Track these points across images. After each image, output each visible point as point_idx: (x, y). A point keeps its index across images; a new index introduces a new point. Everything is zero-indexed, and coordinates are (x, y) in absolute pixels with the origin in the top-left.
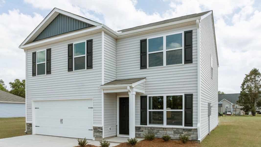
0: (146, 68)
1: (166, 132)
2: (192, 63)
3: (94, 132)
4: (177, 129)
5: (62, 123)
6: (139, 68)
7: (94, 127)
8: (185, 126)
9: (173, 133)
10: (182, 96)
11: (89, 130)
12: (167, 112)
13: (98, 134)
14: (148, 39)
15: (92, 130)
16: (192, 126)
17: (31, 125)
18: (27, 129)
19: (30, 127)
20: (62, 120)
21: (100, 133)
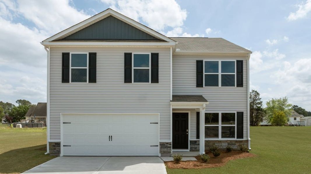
0: (202, 87)
1: (221, 144)
2: (243, 87)
3: (161, 148)
4: (231, 141)
5: (111, 140)
6: (196, 87)
7: (160, 143)
8: (237, 138)
9: (227, 144)
10: (234, 114)
11: (151, 146)
12: (222, 126)
13: (165, 150)
14: (204, 61)
15: (158, 146)
16: (243, 138)
17: (58, 144)
18: (50, 150)
19: (57, 147)
20: (111, 136)
21: (168, 149)
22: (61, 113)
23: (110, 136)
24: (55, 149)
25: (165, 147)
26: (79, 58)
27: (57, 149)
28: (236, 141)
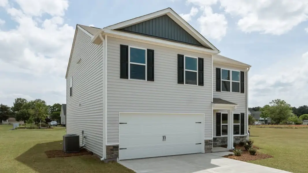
0: (220, 91)
2: (244, 93)
3: (206, 145)
4: (237, 137)
5: (164, 140)
7: (205, 140)
8: (241, 134)
9: (235, 140)
10: (239, 114)
11: (196, 144)
12: (234, 125)
13: (209, 147)
14: (221, 69)
15: (201, 144)
16: (244, 134)
17: (116, 148)
18: (108, 155)
19: (115, 150)
20: (165, 136)
21: (211, 145)
22: (119, 112)
23: (163, 136)
24: (113, 153)
25: (209, 145)
26: (138, 53)
27: (115, 153)
28: (240, 137)
